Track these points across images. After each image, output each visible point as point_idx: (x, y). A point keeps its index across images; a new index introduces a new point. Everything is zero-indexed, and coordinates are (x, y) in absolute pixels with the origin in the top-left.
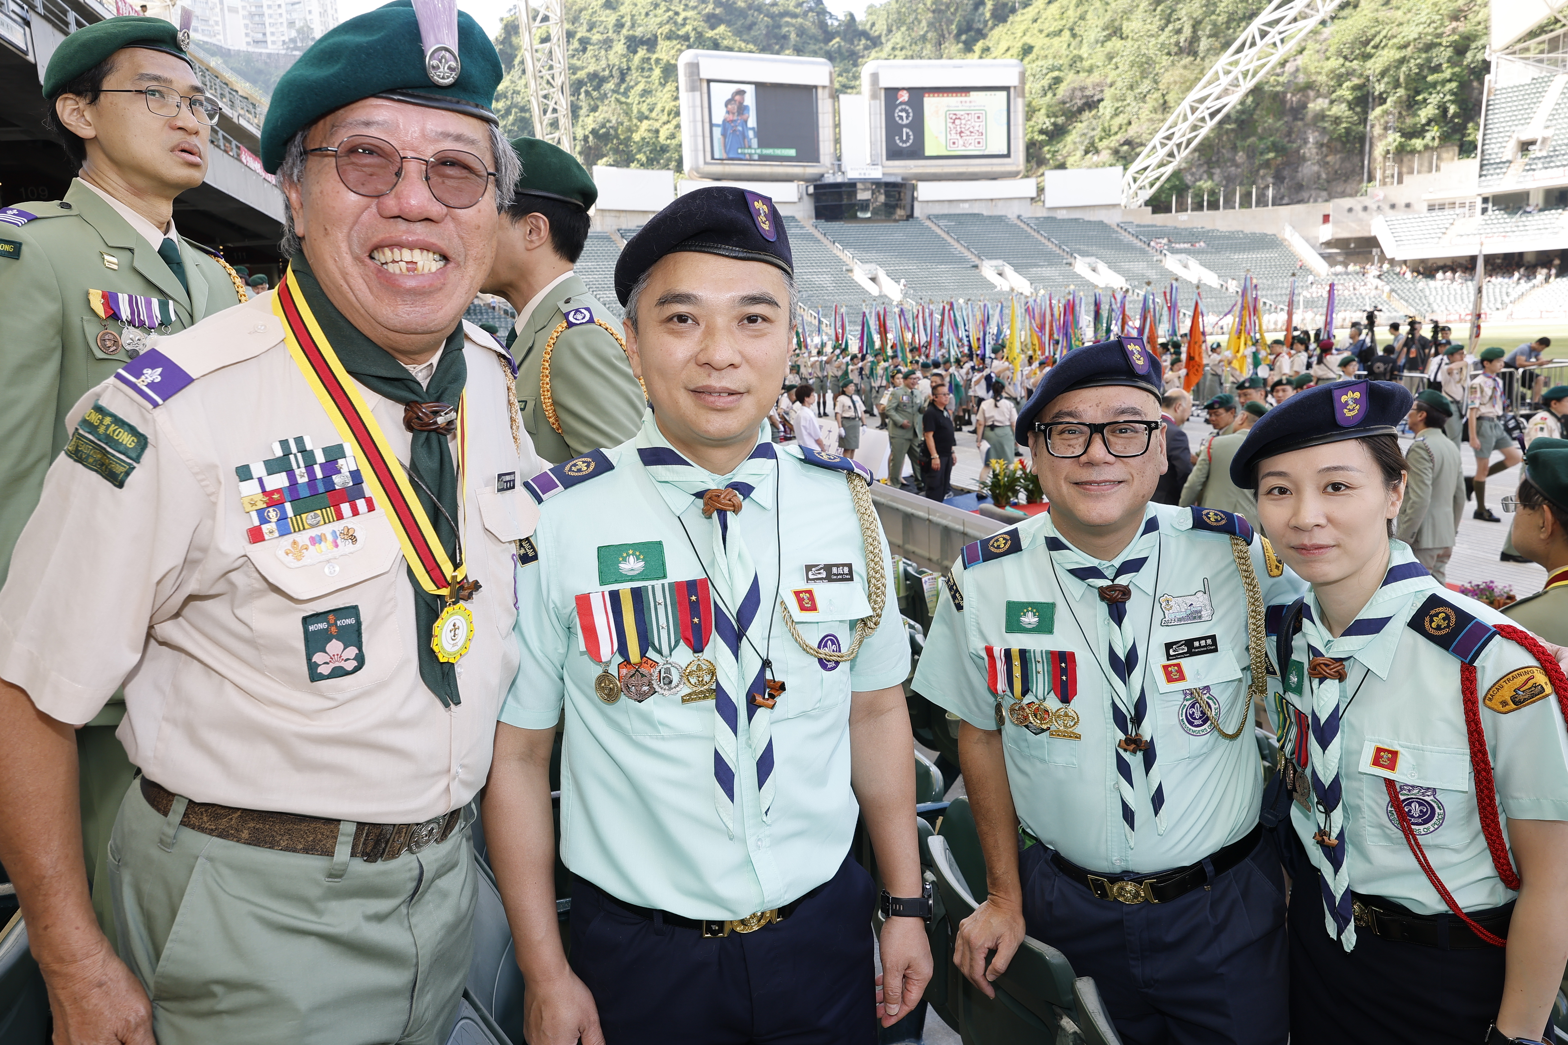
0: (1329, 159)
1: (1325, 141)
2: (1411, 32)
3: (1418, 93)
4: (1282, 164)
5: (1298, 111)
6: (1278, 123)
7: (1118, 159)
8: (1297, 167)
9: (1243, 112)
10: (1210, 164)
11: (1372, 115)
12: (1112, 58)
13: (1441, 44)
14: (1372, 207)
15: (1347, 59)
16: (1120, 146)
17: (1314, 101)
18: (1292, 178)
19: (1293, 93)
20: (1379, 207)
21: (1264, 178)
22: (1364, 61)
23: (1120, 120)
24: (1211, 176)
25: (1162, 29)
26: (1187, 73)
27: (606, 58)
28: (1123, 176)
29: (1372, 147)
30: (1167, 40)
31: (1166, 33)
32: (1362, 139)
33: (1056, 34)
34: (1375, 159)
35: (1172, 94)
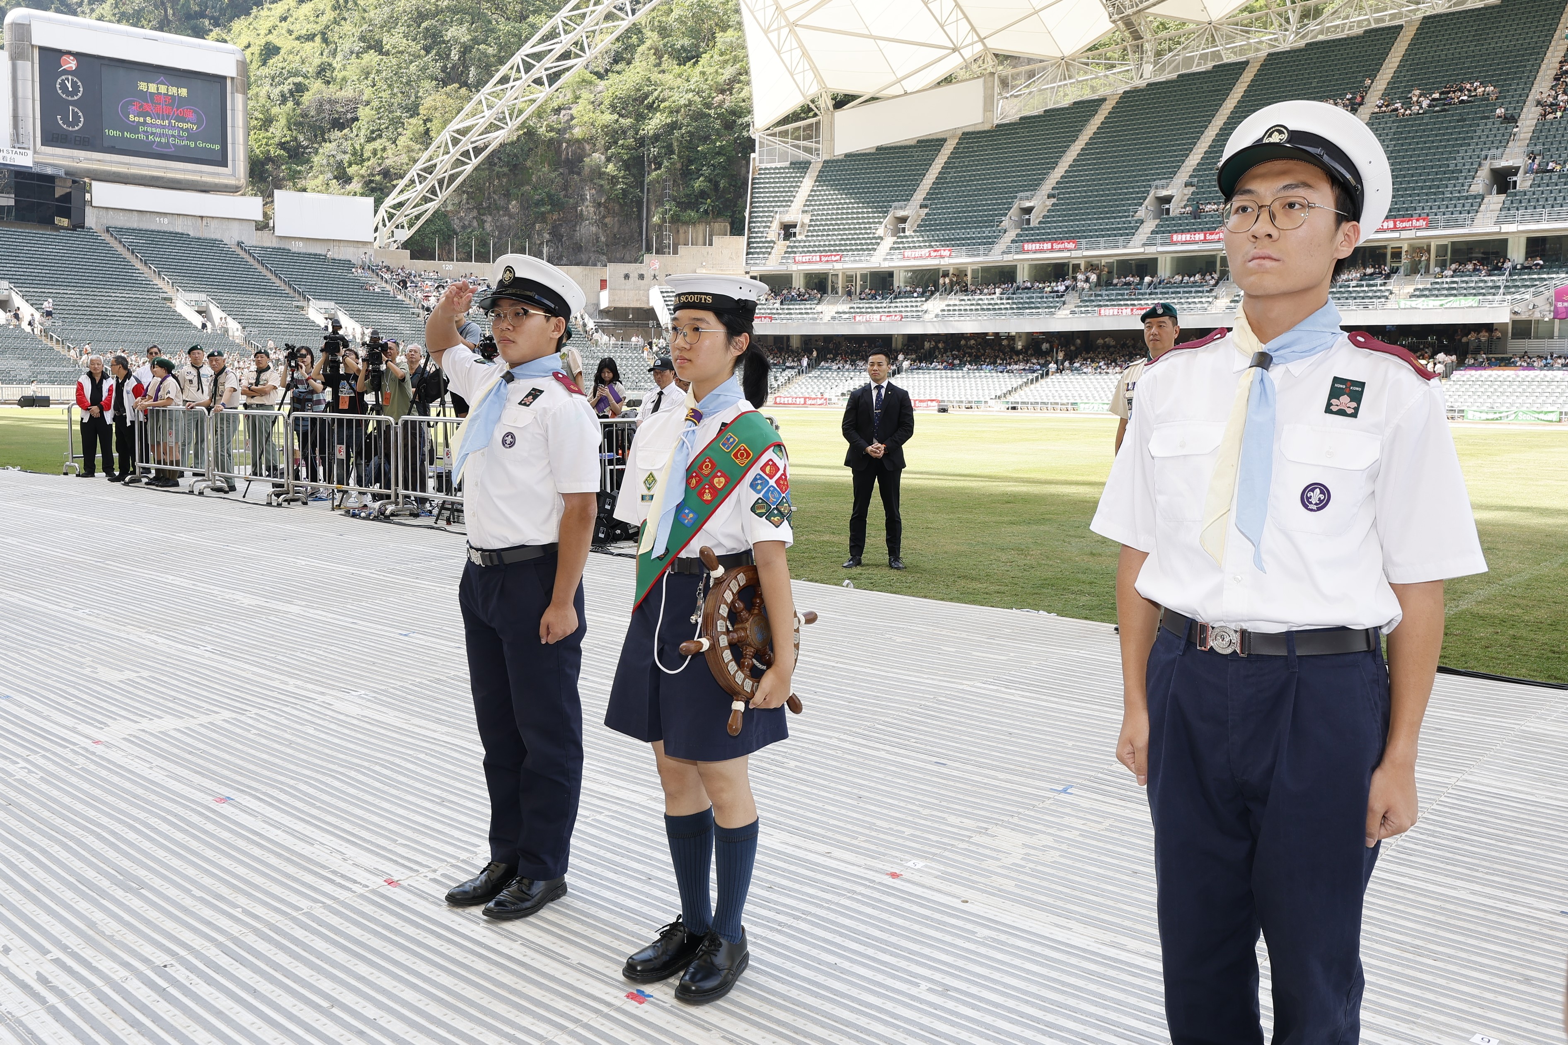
0: (607, 220)
1: (603, 200)
2: (681, 98)
3: (691, 162)
4: (559, 220)
5: (574, 164)
6: (553, 175)
7: (373, 190)
8: (575, 226)
9: (516, 155)
10: (481, 211)
11: (648, 179)
12: (367, 74)
13: (709, 115)
14: (648, 276)
15: (621, 115)
16: (374, 175)
17: (590, 155)
18: (571, 238)
19: (568, 142)
20: (655, 276)
21: (540, 233)
22: (637, 120)
23: (377, 144)
24: (482, 223)
25: (427, 50)
26: (450, 101)
28: (375, 210)
29: (649, 214)
30: (433, 63)
31: (432, 56)
32: (639, 203)
33: (311, 38)
34: (654, 226)
35: (436, 123)
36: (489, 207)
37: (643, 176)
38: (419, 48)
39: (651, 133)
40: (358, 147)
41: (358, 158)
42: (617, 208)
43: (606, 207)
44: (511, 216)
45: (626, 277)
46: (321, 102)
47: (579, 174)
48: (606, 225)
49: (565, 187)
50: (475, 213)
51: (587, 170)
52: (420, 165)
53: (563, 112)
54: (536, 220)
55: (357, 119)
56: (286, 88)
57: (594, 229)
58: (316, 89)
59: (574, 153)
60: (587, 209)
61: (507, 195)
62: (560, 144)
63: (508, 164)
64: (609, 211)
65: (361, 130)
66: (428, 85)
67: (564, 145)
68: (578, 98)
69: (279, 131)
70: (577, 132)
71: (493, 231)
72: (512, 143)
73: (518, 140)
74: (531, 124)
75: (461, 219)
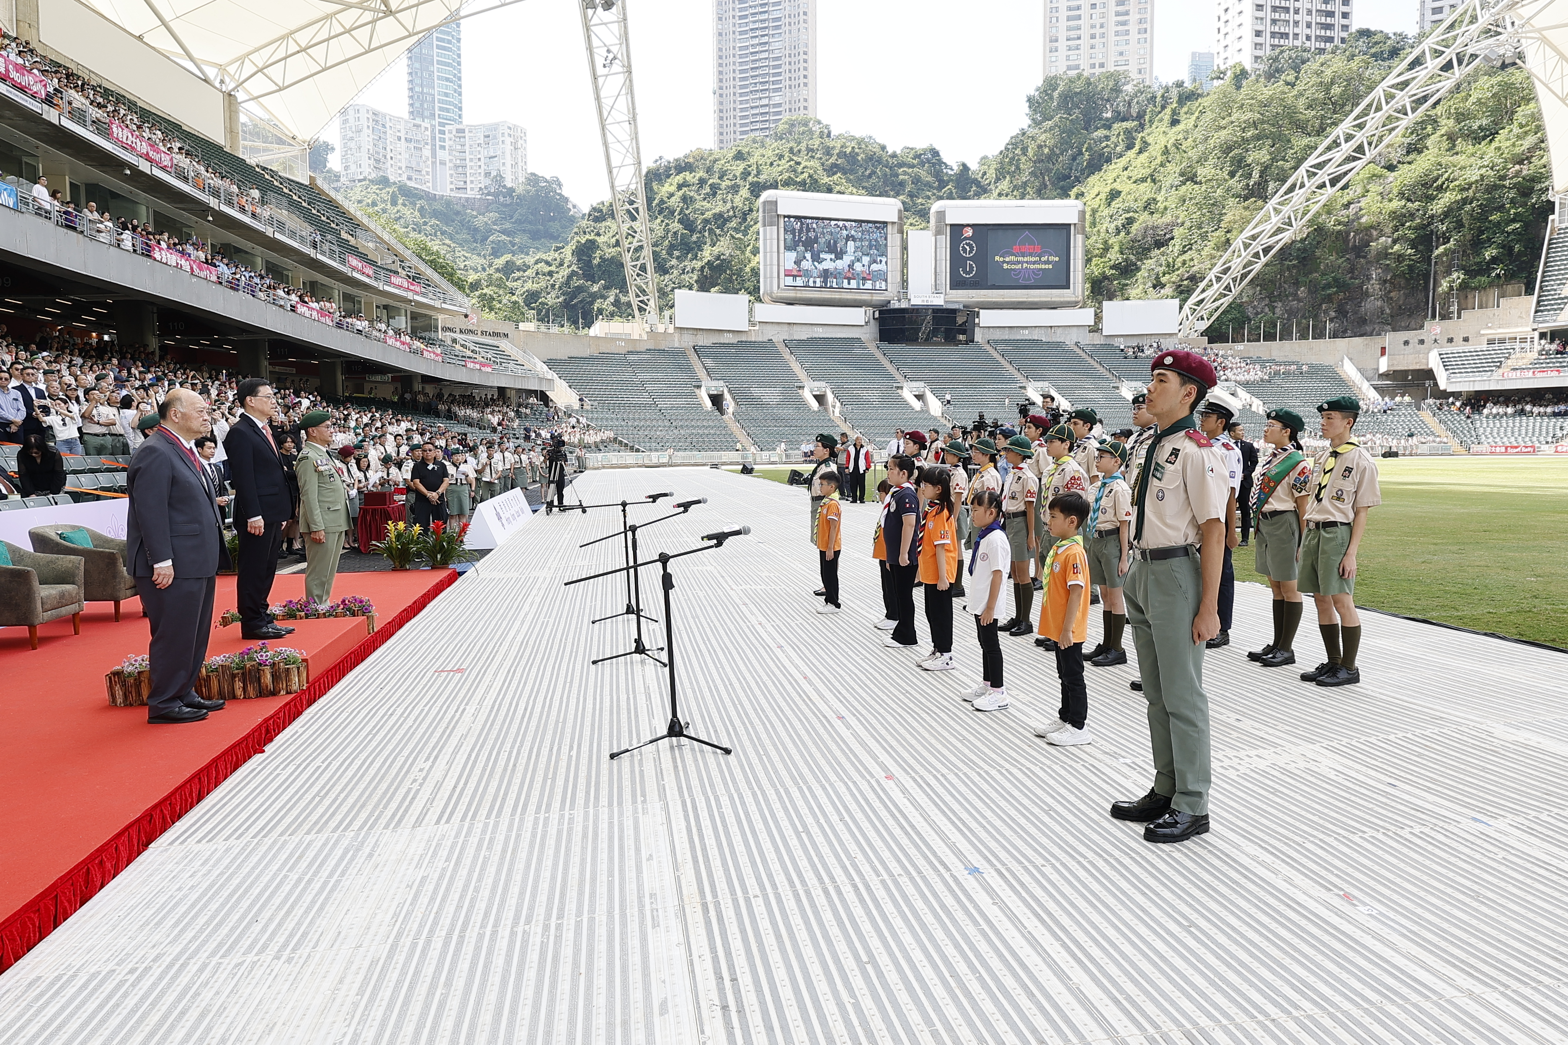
0: (1392, 294)
1: (1389, 278)
2: (1473, 175)
3: (1482, 232)
4: (1344, 299)
5: (1360, 250)
6: (1340, 261)
7: (1181, 292)
8: (1360, 302)
9: (1305, 250)
10: (1272, 298)
11: (1436, 253)
12: (1184, 201)
13: (1504, 186)
14: (1429, 340)
15: (1409, 200)
16: (1182, 281)
17: (1376, 240)
18: (1355, 313)
19: (1357, 232)
20: (1436, 341)
21: (1326, 312)
22: (1426, 203)
23: (1186, 257)
24: (1273, 309)
25: (1232, 174)
26: (1247, 213)
27: (732, 202)
28: (1181, 308)
29: (1436, 284)
30: (1236, 184)
31: (1237, 178)
32: (1426, 276)
33: (1143, 180)
34: (1440, 295)
35: (1235, 233)
36: (1280, 295)
37: (1432, 251)
38: (1225, 175)
39: (1439, 211)
40: (1171, 260)
41: (1171, 268)
42: (1402, 282)
43: (1391, 283)
44: (1299, 300)
45: (1406, 343)
46: (1146, 229)
47: (1365, 257)
48: (1391, 299)
49: (1352, 270)
50: (1267, 301)
51: (1373, 253)
52: (1217, 269)
53: (1352, 206)
54: (1323, 301)
55: (1172, 238)
56: (1119, 223)
57: (1379, 303)
58: (1143, 219)
59: (1361, 240)
60: (1373, 286)
61: (1297, 284)
62: (1348, 234)
63: (1297, 258)
64: (1395, 286)
65: (1175, 246)
66: (1232, 202)
67: (1352, 235)
68: (1367, 191)
69: (1114, 256)
70: (1365, 222)
71: (1283, 314)
72: (1303, 240)
73: (1308, 236)
74: (1320, 220)
75: (1254, 307)
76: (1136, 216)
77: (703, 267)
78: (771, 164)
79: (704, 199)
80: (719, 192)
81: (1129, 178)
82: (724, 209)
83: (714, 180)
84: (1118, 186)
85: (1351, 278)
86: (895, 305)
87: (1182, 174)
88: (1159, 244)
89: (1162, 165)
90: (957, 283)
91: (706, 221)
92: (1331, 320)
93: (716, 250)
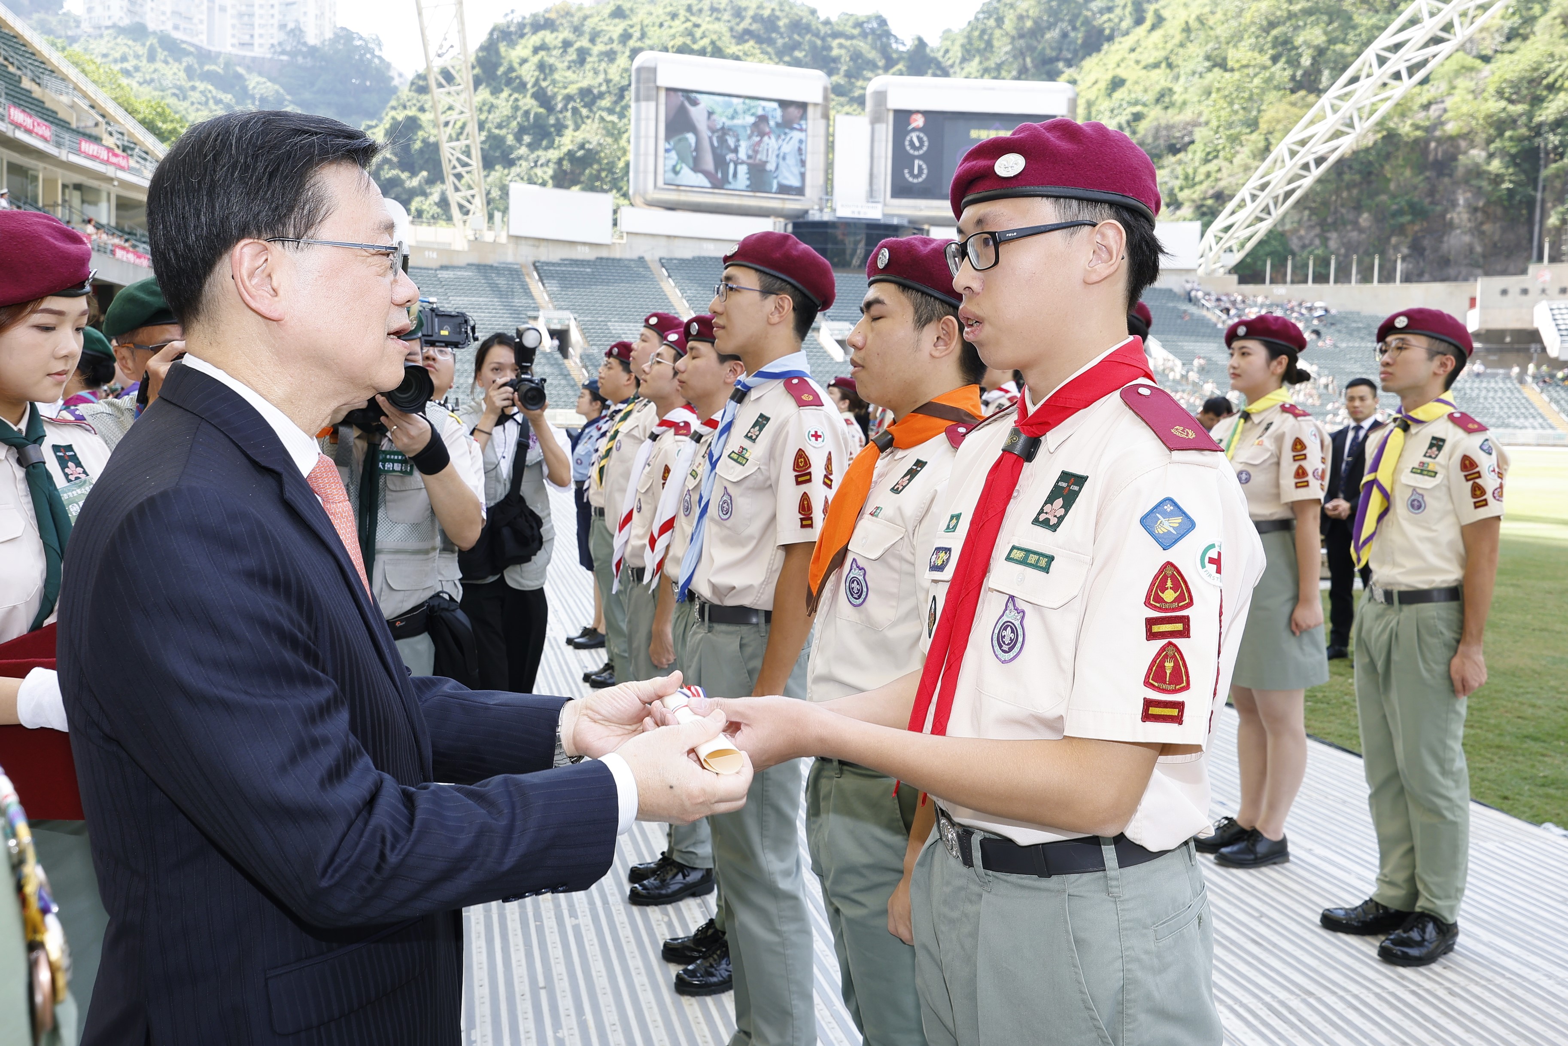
0: (1486, 227)
1: (1481, 204)
4: (1421, 231)
5: (1444, 165)
6: (1417, 180)
7: (1204, 214)
8: (1442, 236)
9: (1370, 163)
10: (1324, 227)
11: (1545, 173)
12: (1209, 94)
14: (1534, 290)
15: (1511, 101)
16: (1205, 198)
17: (1465, 153)
18: (1436, 250)
19: (1439, 141)
20: (1543, 291)
21: (1396, 248)
22: (1532, 105)
23: (1212, 166)
24: (1325, 241)
25: (1275, 59)
26: (1295, 110)
27: (606, 72)
28: (1202, 236)
29: (1544, 215)
30: (1282, 72)
31: (1280, 65)
32: (1530, 203)
33: (1156, 65)
34: (1549, 230)
35: (1277, 135)
36: (1335, 223)
37: (1538, 171)
38: (1265, 59)
39: (1551, 118)
40: (1190, 171)
41: (1190, 182)
42: (1499, 211)
43: (1485, 212)
44: (1361, 231)
45: (1504, 292)
46: (1157, 129)
47: (1450, 175)
48: (1483, 233)
49: (1432, 192)
50: (1317, 230)
51: (1460, 172)
52: (1254, 182)
53: (1433, 107)
54: (1392, 233)
55: (1192, 142)
56: (1124, 119)
57: (1467, 239)
58: (1153, 116)
59: (1445, 153)
60: (1460, 215)
61: (1358, 208)
62: (1427, 142)
63: (1360, 172)
64: (1488, 216)
65: (1196, 153)
66: (1272, 96)
67: (1433, 145)
68: (1454, 88)
70: (1451, 128)
71: (1338, 249)
72: (1367, 150)
73: (1375, 143)
74: (1392, 125)
75: (1301, 238)
76: (1145, 110)
77: (560, 161)
78: (661, 25)
79: (569, 68)
80: (589, 59)
81: (1138, 62)
82: (595, 83)
83: (584, 42)
84: (1122, 73)
85: (1432, 203)
86: (815, 216)
87: (1208, 58)
88: (1174, 150)
89: (1182, 45)
90: (901, 190)
91: (569, 98)
92: (1404, 259)
93: (580, 136)
